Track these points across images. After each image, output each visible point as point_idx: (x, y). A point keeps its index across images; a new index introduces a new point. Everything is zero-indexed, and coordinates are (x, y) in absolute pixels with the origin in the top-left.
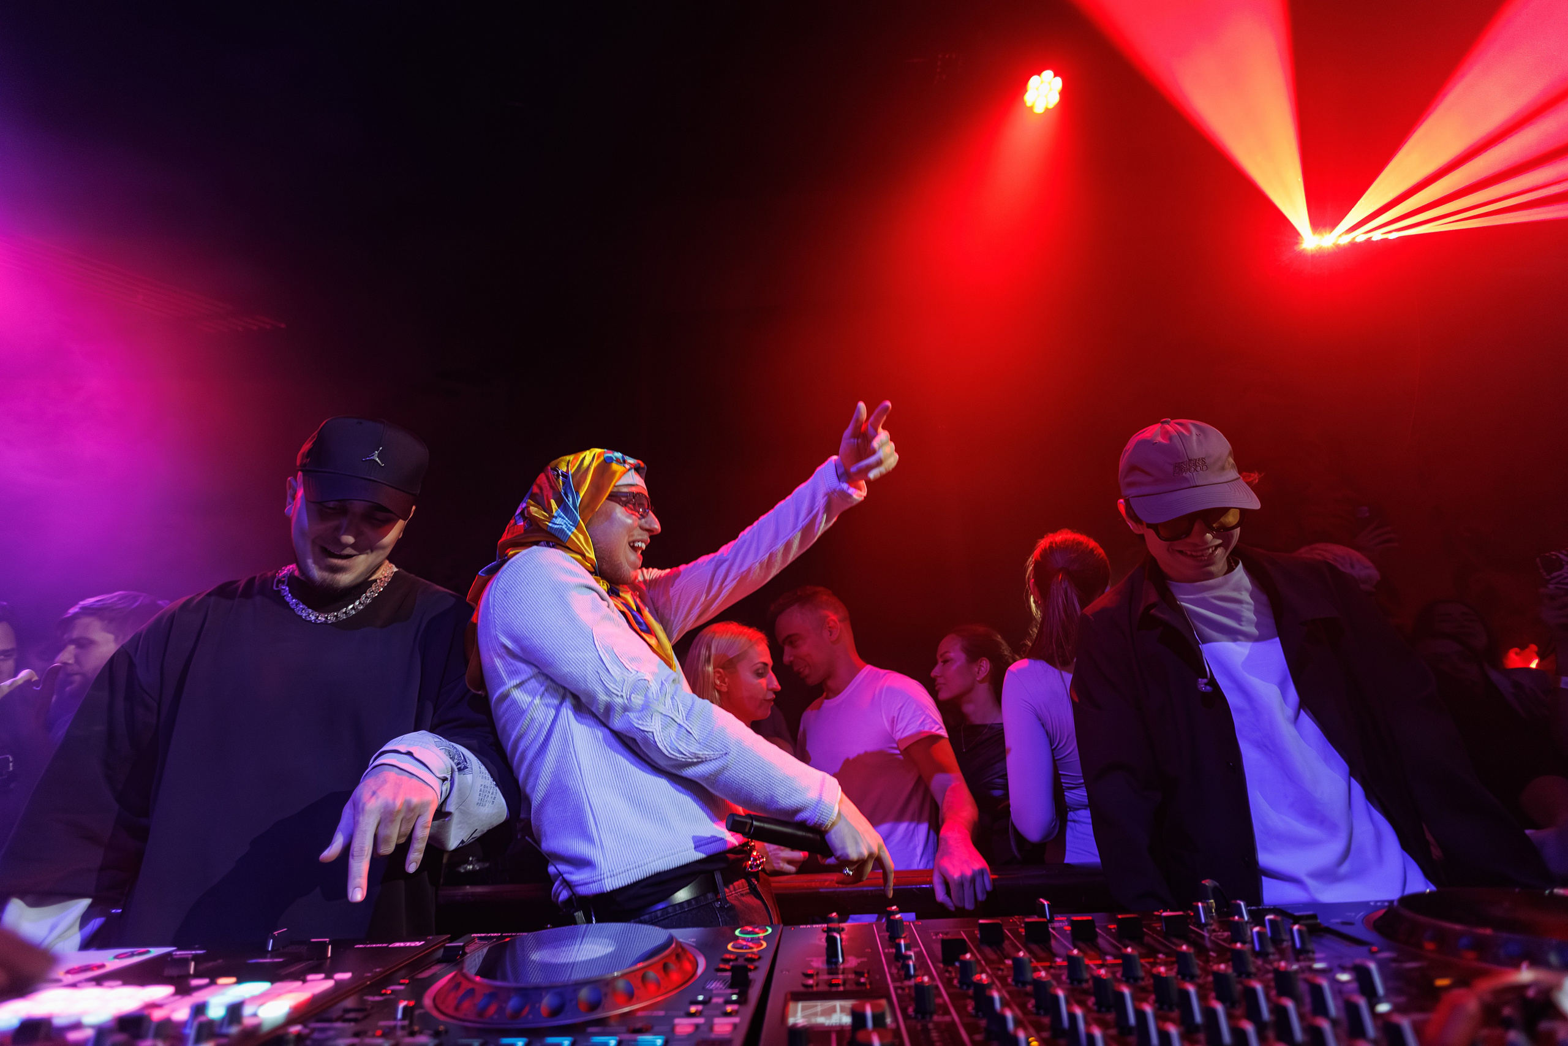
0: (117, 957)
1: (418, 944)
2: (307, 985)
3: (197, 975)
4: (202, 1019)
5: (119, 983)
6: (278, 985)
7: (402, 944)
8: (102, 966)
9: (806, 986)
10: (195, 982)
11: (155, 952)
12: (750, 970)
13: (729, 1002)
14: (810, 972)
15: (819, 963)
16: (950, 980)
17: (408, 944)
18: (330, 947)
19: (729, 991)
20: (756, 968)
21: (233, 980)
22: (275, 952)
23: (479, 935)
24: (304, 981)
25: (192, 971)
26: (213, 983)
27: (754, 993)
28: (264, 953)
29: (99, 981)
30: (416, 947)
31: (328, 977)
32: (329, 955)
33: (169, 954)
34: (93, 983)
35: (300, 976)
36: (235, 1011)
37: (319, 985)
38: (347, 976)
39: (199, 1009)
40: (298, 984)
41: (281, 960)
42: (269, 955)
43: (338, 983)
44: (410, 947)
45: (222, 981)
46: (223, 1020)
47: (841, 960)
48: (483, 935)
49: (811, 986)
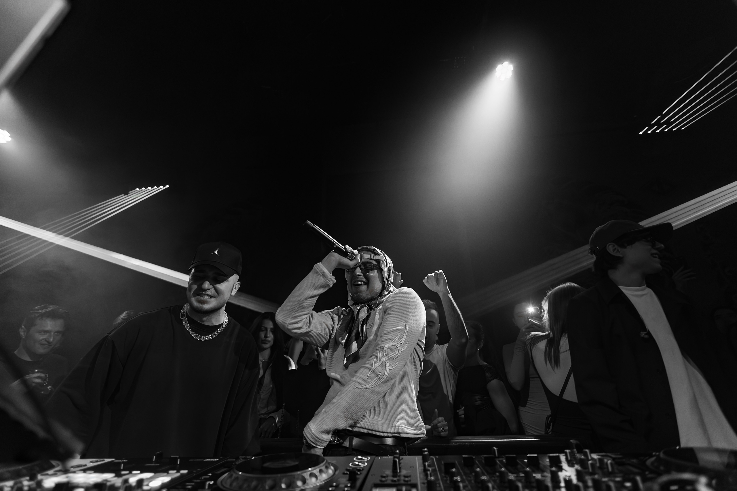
0: (91, 462)
1: (216, 460)
2: (169, 475)
3: (124, 470)
4: (127, 485)
5: (93, 472)
6: (158, 474)
7: (209, 460)
8: (86, 465)
9: (381, 481)
10: (123, 472)
11: (107, 460)
12: (358, 474)
13: (347, 486)
14: (384, 475)
15: (389, 472)
16: (446, 480)
17: (212, 460)
18: (179, 460)
19: (348, 482)
20: (360, 474)
21: (139, 472)
22: (156, 462)
23: (242, 457)
24: (168, 473)
25: (122, 468)
26: (130, 473)
27: (358, 483)
28: (152, 462)
29: (85, 471)
30: (215, 461)
31: (178, 471)
32: (179, 463)
33: (113, 461)
34: (82, 472)
35: (166, 471)
36: (140, 482)
37: (174, 474)
38: (185, 472)
39: (126, 481)
40: (166, 474)
41: (158, 465)
42: (153, 463)
43: (182, 475)
44: (212, 461)
45: (134, 472)
46: (135, 486)
47: (398, 471)
48: (244, 457)
49: (384, 481)
